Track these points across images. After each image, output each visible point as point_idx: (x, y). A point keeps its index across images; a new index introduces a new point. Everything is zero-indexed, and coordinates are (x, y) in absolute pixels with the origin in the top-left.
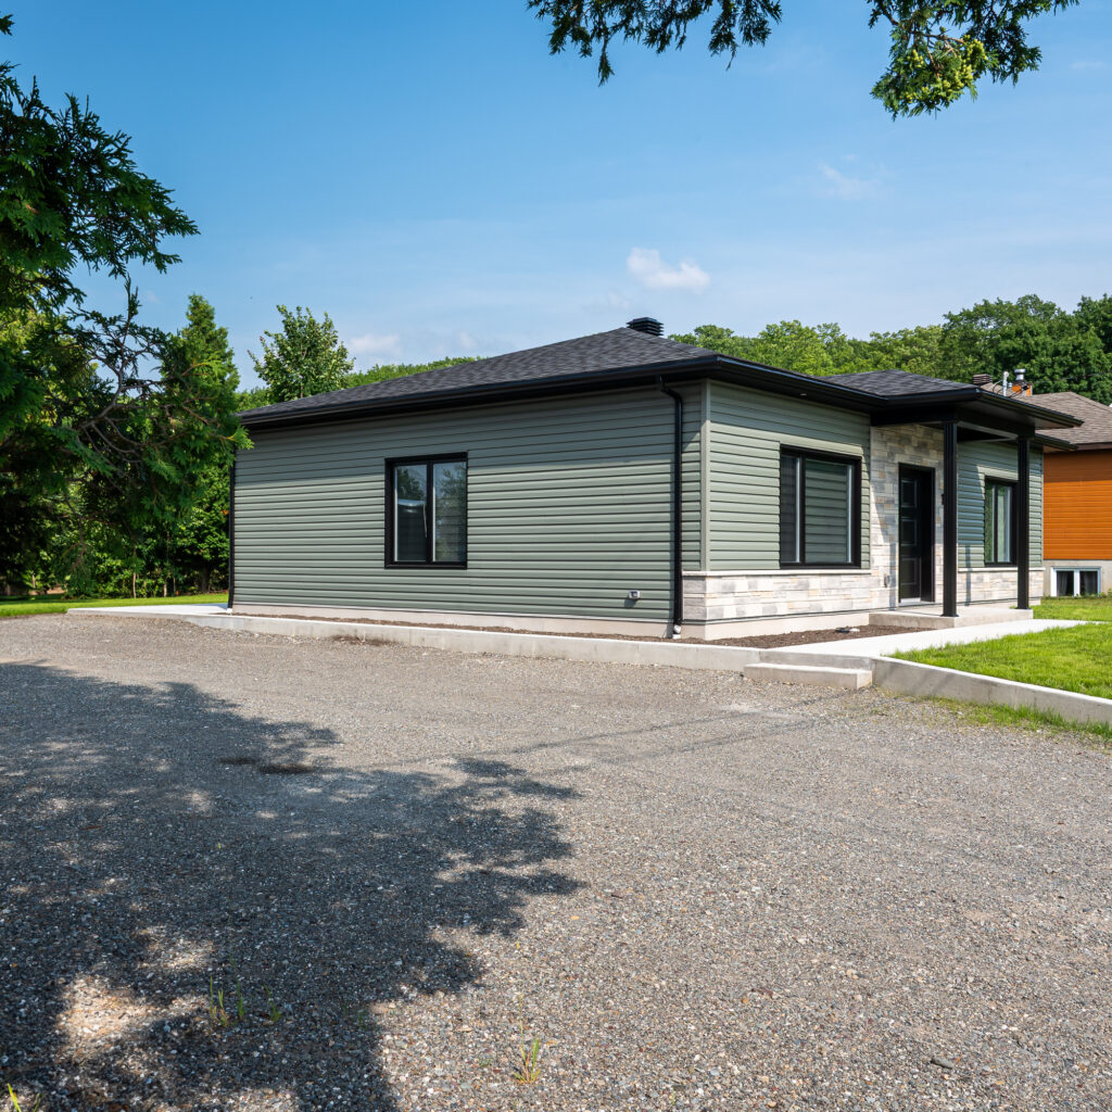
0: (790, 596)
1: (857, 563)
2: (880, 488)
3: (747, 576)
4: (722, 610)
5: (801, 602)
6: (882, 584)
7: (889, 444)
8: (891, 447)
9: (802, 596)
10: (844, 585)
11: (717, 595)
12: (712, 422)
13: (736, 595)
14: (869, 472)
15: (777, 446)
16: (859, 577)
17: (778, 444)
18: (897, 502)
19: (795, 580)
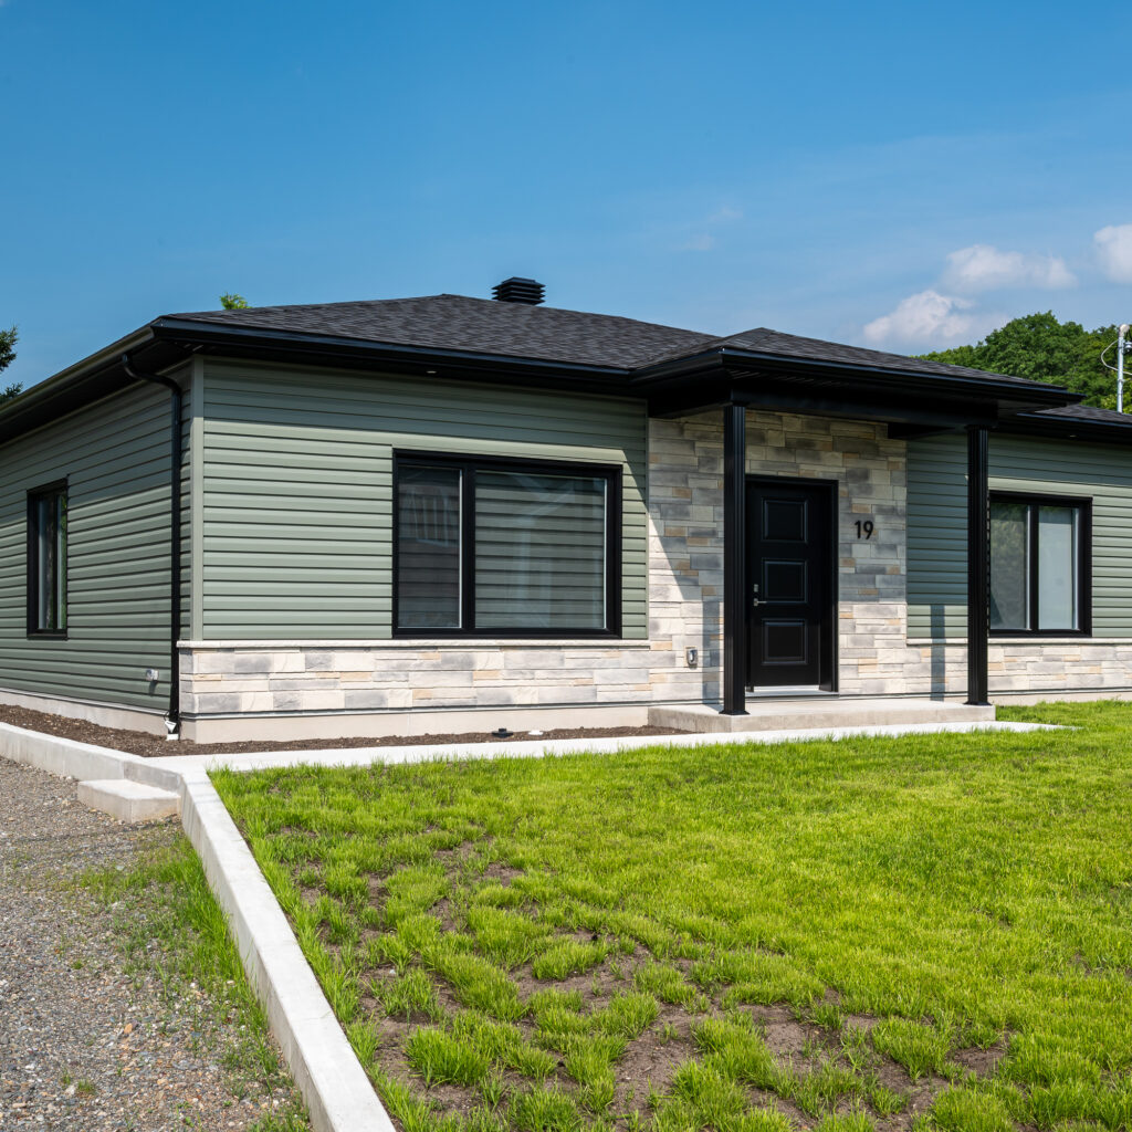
0: (417, 679)
1: (614, 630)
2: (670, 512)
3: (301, 648)
4: (237, 698)
5: (452, 687)
6: (682, 662)
7: (698, 444)
8: (706, 450)
9: (459, 680)
10: (569, 664)
11: (218, 676)
12: (206, 418)
13: (272, 676)
14: (643, 489)
15: (388, 451)
16: (613, 652)
17: (390, 448)
18: (721, 535)
19: (436, 656)
